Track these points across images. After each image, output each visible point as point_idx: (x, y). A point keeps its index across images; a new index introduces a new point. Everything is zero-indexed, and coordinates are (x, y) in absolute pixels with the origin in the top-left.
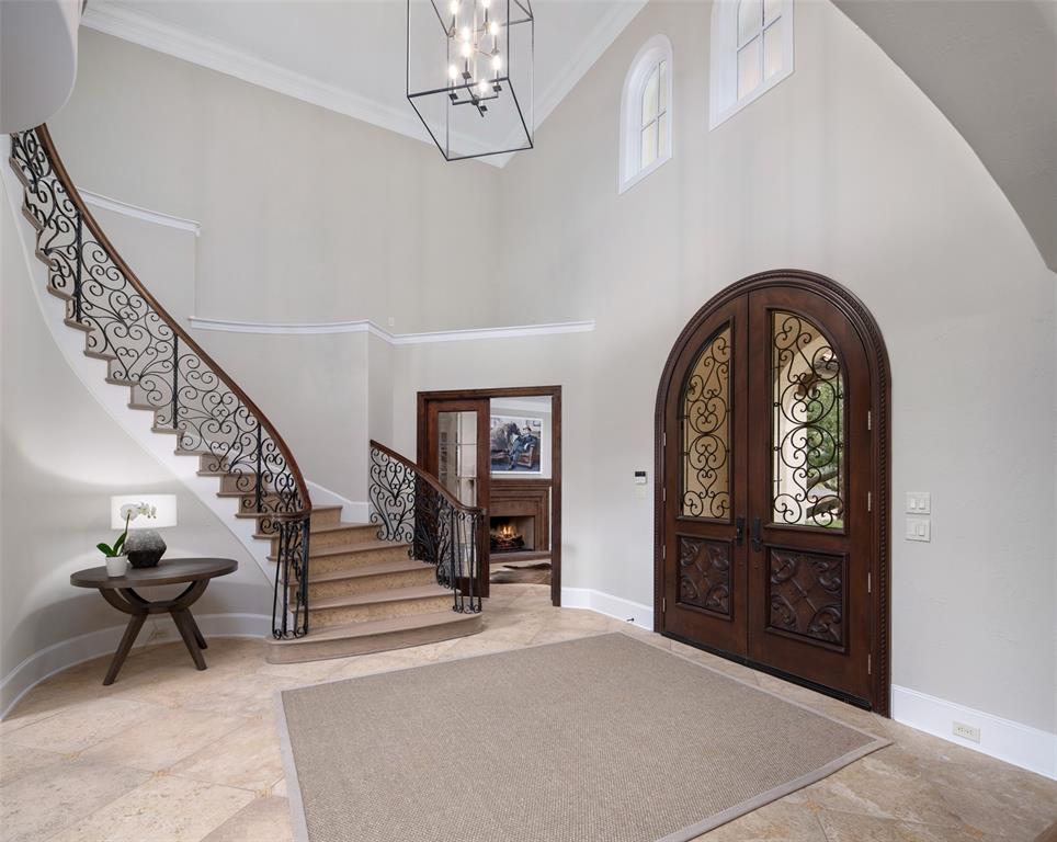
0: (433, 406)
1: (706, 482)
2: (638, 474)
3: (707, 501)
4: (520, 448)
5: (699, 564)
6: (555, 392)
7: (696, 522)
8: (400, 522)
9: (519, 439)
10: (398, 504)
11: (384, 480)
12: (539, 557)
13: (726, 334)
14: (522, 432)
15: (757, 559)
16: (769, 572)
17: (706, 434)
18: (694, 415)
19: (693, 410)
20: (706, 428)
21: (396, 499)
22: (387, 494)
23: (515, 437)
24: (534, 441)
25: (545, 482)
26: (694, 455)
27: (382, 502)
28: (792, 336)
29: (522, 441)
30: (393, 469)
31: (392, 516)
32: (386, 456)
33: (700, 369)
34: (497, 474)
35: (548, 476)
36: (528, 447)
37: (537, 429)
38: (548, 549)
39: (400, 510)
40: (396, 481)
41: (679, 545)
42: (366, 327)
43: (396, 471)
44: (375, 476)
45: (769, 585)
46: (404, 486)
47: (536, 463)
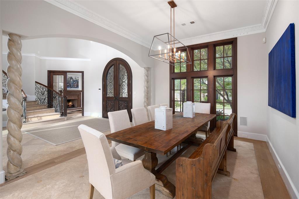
0: (52, 74)
1: (111, 91)
2: (99, 89)
3: (111, 94)
4: (73, 83)
5: (109, 105)
6: (82, 73)
7: (109, 97)
8: (44, 100)
9: (73, 81)
10: (44, 96)
11: (40, 91)
12: (78, 109)
13: (113, 66)
14: (74, 79)
15: (118, 103)
16: (119, 104)
17: (111, 82)
18: (109, 79)
19: (108, 78)
20: (111, 81)
21: (43, 95)
22: (40, 94)
23: (72, 80)
24: (77, 82)
25: (80, 91)
26: (109, 86)
27: (39, 96)
28: (122, 68)
29: (74, 81)
30: (42, 88)
31: (42, 99)
32: (40, 85)
33: (110, 71)
34: (68, 89)
35: (81, 89)
36: (75, 83)
37: (78, 78)
38: (81, 107)
39: (44, 97)
40: (43, 91)
41: (106, 101)
42: (34, 55)
43: (43, 88)
44: (37, 90)
45: (119, 106)
46: (45, 92)
47: (77, 86)
